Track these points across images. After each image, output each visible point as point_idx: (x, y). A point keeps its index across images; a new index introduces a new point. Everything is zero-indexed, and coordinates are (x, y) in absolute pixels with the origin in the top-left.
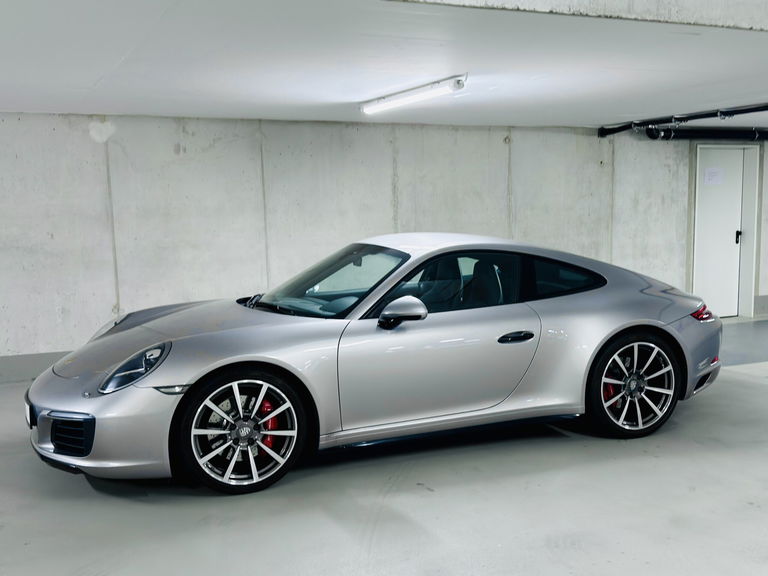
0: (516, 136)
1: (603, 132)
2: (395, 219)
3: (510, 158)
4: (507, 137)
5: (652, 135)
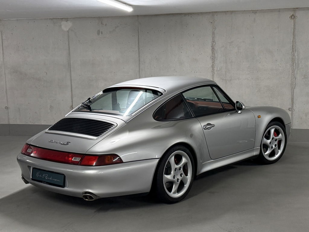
0: (299, 14)
2: (213, 66)
3: (294, 28)
4: (293, 15)
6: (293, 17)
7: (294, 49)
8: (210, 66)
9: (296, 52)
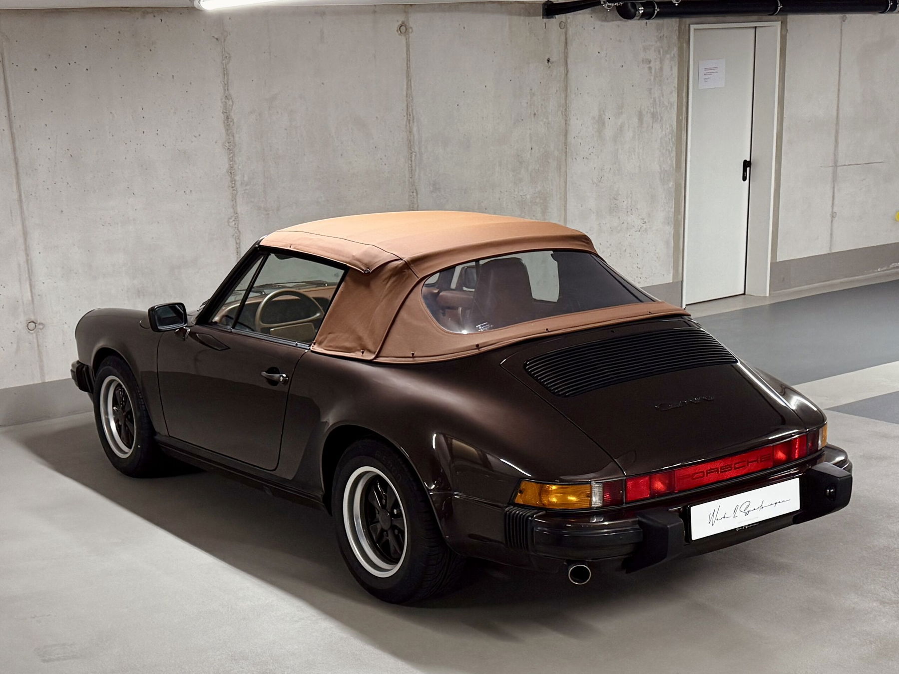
0: (416, 21)
1: (550, 10)
2: (231, 172)
3: (408, 60)
4: (403, 23)
5: (626, 13)
6: (403, 29)
7: (410, 115)
8: (225, 170)
9: (415, 124)
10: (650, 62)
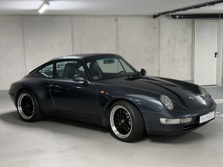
1: (155, 17)
3: (117, 27)
5: (174, 17)
6: (116, 20)
7: (117, 38)
8: (71, 48)
10: (183, 29)
